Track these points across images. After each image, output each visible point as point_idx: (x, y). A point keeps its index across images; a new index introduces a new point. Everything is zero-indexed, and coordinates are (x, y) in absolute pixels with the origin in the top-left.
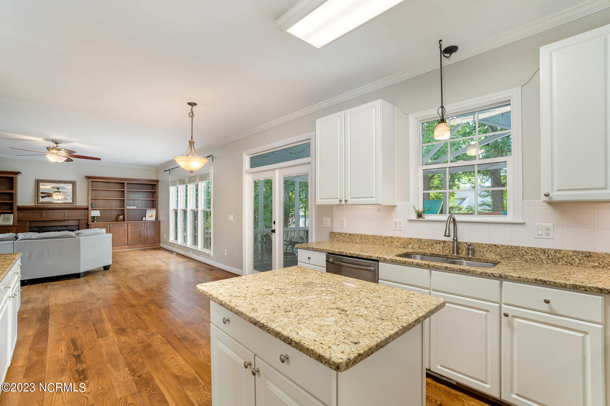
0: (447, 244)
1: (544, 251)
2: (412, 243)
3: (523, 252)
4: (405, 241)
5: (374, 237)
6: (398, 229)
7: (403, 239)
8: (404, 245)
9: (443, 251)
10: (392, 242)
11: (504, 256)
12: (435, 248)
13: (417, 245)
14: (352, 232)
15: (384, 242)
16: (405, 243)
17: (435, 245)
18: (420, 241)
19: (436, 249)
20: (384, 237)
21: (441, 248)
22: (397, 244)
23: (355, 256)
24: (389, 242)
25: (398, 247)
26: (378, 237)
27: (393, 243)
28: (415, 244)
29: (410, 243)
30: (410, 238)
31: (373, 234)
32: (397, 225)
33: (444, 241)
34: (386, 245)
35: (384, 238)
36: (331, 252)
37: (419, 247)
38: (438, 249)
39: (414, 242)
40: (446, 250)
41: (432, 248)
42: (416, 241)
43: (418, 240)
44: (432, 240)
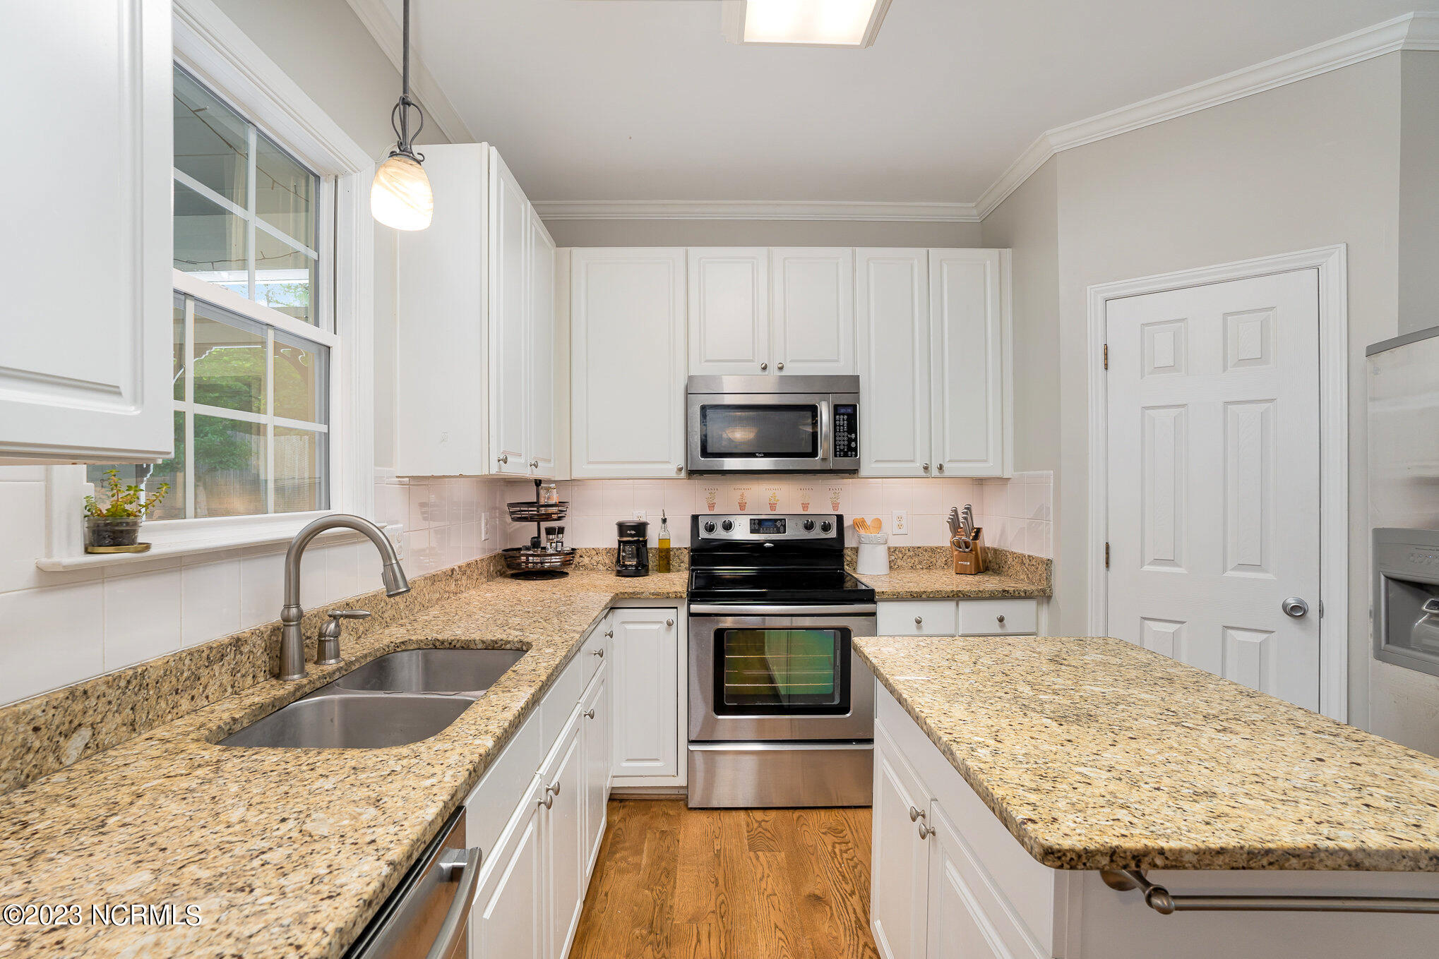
0: (246, 648)
2: (88, 719)
4: (37, 728)
9: (233, 687)
12: (205, 687)
13: (118, 719)
16: (39, 743)
17: (204, 672)
19: (210, 691)
21: (226, 679)
28: (110, 715)
29: (75, 721)
30: (71, 693)
33: (238, 640)
37: (132, 724)
38: (216, 686)
39: (102, 707)
40: (243, 676)
41: (193, 698)
42: (113, 694)
43: (123, 684)
44: (191, 654)
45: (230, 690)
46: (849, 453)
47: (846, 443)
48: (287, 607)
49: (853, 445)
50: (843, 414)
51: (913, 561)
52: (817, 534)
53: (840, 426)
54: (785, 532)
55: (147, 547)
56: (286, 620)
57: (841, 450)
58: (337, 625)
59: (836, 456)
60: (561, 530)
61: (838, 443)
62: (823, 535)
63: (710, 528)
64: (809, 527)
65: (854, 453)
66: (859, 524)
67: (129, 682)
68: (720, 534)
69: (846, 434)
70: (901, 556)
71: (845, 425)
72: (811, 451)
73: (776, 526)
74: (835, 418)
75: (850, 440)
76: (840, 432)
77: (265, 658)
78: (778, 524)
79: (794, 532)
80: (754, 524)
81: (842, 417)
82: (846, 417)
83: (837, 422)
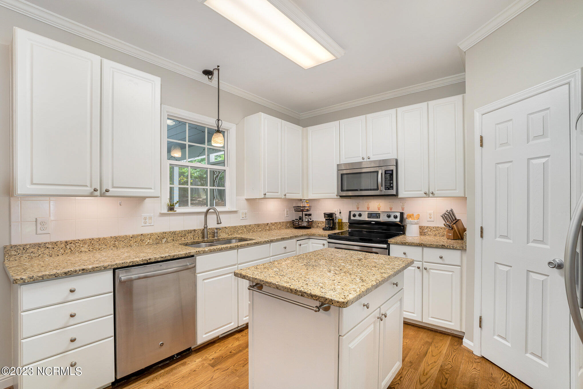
0: (197, 232)
1: (245, 226)
2: (166, 237)
3: (238, 229)
4: (158, 236)
5: (116, 239)
6: (148, 224)
7: (156, 234)
8: (158, 240)
9: (193, 238)
10: (142, 240)
11: (230, 234)
12: (187, 237)
13: (171, 238)
14: (69, 238)
15: (131, 242)
16: (158, 239)
17: (187, 234)
18: (174, 233)
19: (188, 238)
20: (131, 236)
21: (192, 237)
22: (149, 241)
23: (169, 258)
24: (139, 241)
25: (151, 244)
26: (123, 237)
27: (144, 241)
28: (169, 237)
29: (164, 237)
30: (163, 232)
31: (113, 235)
32: (147, 220)
33: (195, 230)
34: (135, 246)
35: (132, 238)
36: (128, 265)
37: (173, 240)
38: (190, 238)
39: (168, 236)
40: (196, 237)
41: (185, 238)
42: (170, 234)
43: (172, 233)
44: (184, 231)
45: (193, 239)
46: (390, 188)
47: (389, 185)
48: (205, 225)
49: (392, 185)
50: (388, 174)
51: (435, 233)
52: (392, 219)
53: (387, 178)
54: (380, 218)
55: (176, 211)
56: (205, 227)
57: (387, 187)
58: (217, 231)
59: (385, 190)
60: (310, 215)
61: (386, 185)
62: (394, 220)
63: (354, 216)
64: (389, 216)
65: (392, 188)
66: (410, 216)
67: (173, 233)
68: (357, 218)
69: (389, 181)
70: (430, 230)
71: (389, 178)
72: (376, 188)
73: (377, 216)
74: (385, 175)
75: (390, 183)
76: (387, 180)
77: (201, 234)
78: (378, 215)
79: (383, 219)
80: (369, 215)
81: (387, 175)
82: (389, 175)
83: (386, 177)
